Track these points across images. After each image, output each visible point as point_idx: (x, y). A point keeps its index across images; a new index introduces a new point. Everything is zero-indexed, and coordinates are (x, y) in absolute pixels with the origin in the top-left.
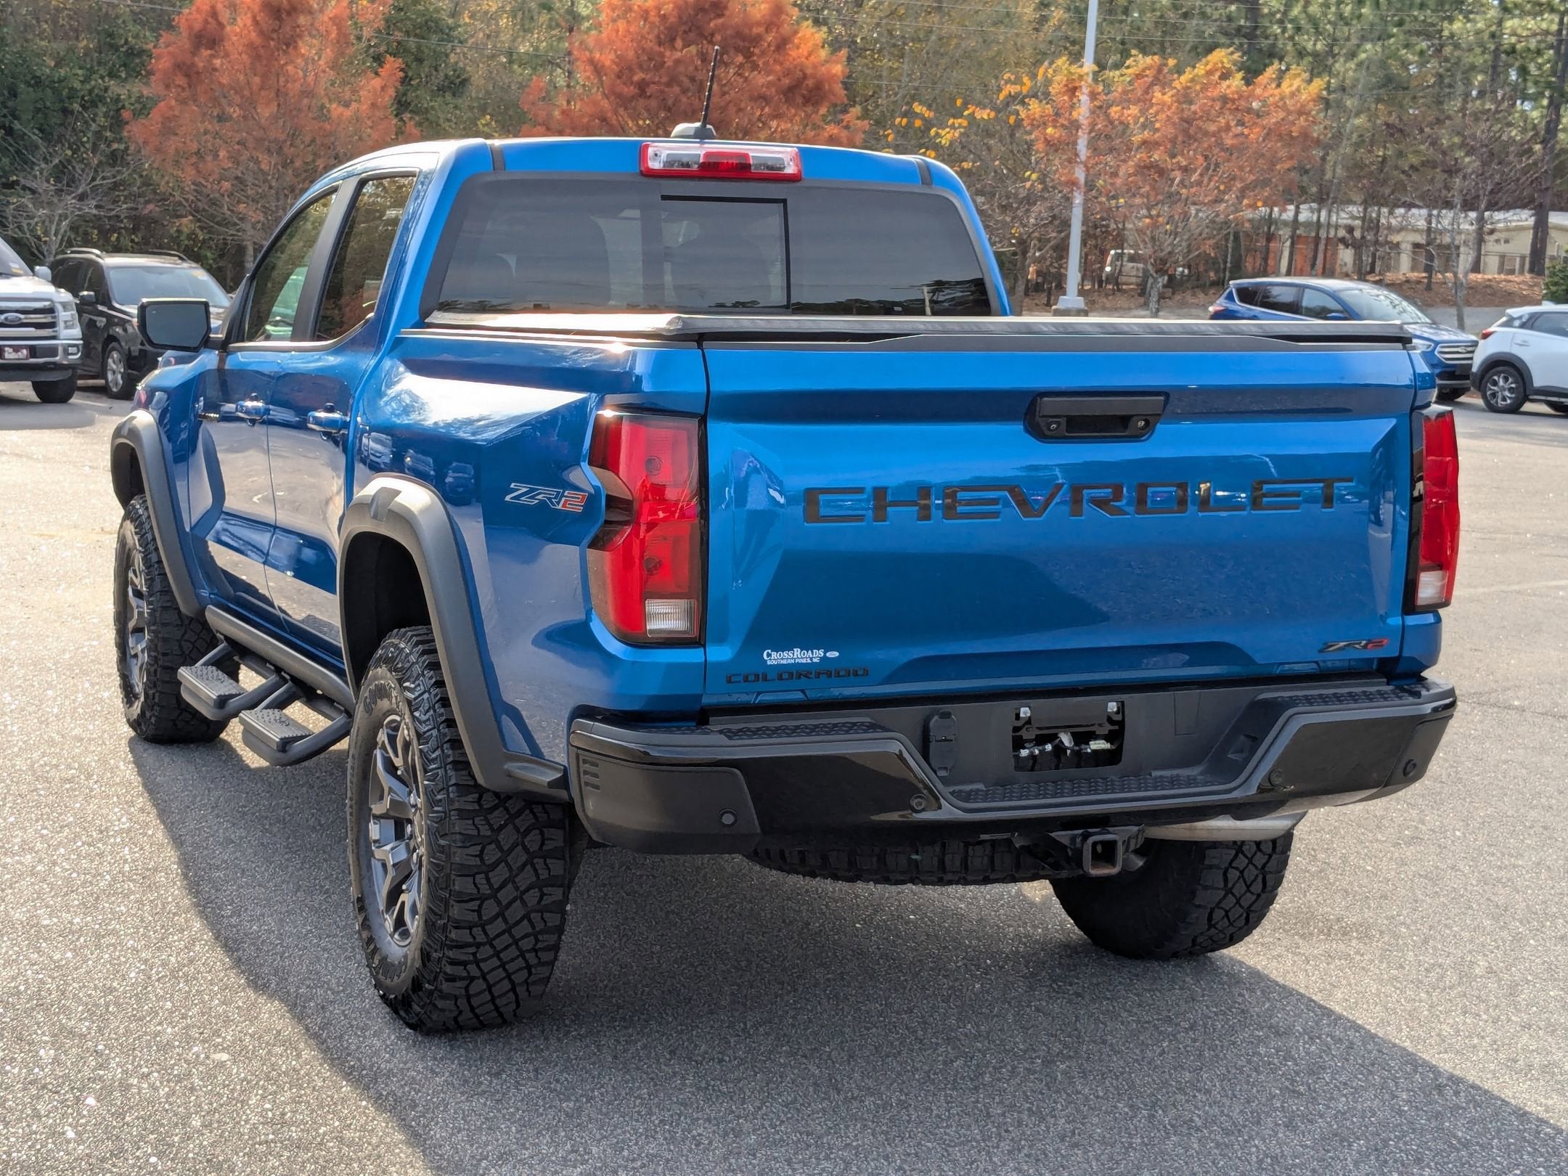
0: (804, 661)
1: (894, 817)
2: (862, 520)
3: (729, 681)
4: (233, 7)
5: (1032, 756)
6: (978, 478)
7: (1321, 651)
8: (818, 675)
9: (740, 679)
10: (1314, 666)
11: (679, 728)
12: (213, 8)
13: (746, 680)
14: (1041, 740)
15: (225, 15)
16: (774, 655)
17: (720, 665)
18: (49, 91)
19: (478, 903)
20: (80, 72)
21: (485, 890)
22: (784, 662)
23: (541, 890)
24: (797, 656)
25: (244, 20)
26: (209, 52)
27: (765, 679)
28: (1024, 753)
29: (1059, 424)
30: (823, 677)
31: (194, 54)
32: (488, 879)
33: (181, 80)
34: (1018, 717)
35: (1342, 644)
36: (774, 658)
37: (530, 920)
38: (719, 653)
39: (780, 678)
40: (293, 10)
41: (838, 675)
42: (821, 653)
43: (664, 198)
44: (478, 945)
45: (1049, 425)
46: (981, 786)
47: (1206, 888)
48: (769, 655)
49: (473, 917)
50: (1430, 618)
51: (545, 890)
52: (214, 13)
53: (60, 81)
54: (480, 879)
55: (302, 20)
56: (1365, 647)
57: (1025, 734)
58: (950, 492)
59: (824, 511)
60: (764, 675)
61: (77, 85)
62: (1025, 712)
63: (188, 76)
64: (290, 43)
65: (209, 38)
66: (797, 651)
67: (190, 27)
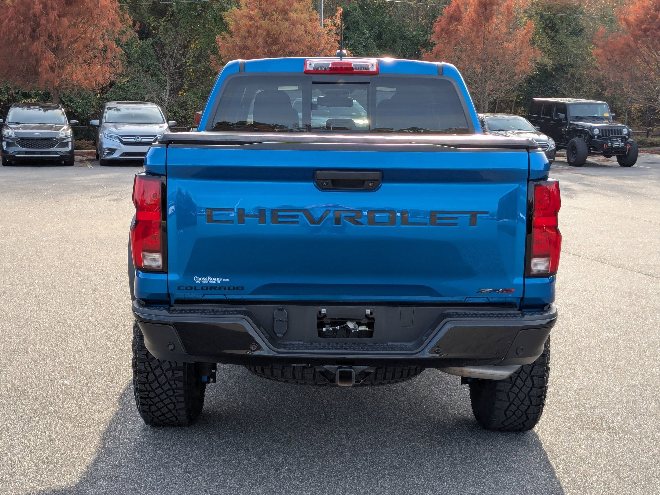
0: (213, 282)
1: (243, 352)
2: (233, 223)
3: (179, 289)
4: (466, 4)
5: (328, 331)
6: (286, 206)
7: (478, 293)
8: (220, 288)
9: (184, 288)
10: (487, 299)
11: (156, 307)
12: (458, 5)
13: (186, 288)
14: (334, 324)
15: (462, 8)
16: (199, 279)
17: (174, 282)
18: (409, 41)
19: (146, 374)
20: (422, 33)
21: (149, 369)
22: (204, 282)
23: (173, 372)
24: (209, 280)
25: (471, 10)
26: (456, 23)
27: (195, 288)
28: (324, 329)
29: (327, 183)
30: (222, 290)
31: (449, 24)
32: (150, 365)
33: (444, 35)
34: (320, 312)
35: (489, 290)
36: (199, 280)
37: (169, 383)
38: (173, 277)
39: (202, 288)
40: (492, 4)
41: (229, 289)
42: (220, 279)
43: (313, 83)
44: (149, 392)
45: (323, 183)
46: (301, 342)
47: (500, 400)
48: (196, 279)
49: (144, 380)
50: (547, 280)
51: (175, 372)
52: (458, 7)
53: (413, 37)
54: (147, 364)
55: (495, 7)
56: (502, 292)
57: (324, 320)
58: (274, 212)
59: (215, 218)
60: (194, 287)
61: (420, 38)
62: (324, 311)
63: (446, 33)
64: (488, 18)
65: (455, 18)
66: (209, 278)
67: (448, 13)
